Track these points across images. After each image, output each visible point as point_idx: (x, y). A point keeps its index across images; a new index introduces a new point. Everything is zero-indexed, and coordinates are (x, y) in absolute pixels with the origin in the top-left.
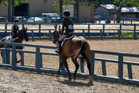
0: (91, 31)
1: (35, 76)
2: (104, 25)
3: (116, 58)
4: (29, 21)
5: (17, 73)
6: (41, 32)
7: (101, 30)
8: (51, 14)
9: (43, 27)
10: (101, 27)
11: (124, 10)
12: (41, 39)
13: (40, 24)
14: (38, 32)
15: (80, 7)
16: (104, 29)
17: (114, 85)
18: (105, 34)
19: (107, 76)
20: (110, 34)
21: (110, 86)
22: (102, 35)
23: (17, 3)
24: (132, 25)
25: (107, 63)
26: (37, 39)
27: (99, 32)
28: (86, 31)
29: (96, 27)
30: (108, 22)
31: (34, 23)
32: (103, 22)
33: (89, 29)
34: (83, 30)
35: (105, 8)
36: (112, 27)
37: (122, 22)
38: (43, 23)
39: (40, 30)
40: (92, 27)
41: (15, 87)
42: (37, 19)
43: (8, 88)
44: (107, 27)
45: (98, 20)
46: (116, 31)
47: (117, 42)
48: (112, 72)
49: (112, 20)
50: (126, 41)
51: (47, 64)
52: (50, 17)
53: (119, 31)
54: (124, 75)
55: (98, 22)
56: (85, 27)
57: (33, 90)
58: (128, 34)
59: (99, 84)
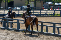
0: (41, 13)
1: (17, 32)
2: (47, 11)
3: (52, 25)
4: (14, 9)
5: (9, 32)
6: (20, 14)
7: (46, 13)
8: (24, 6)
9: (20, 12)
10: (46, 12)
11: (56, 4)
12: (19, 17)
13: (19, 10)
14: (18, 13)
15: (37, 3)
16: (47, 13)
17: (52, 37)
18: (48, 15)
19: (49, 33)
20: (50, 15)
21: (50, 37)
22: (46, 15)
23: (9, 1)
24: (59, 11)
25: (48, 27)
26: (18, 17)
27: (45, 14)
28: (39, 13)
29: (43, 12)
30: (49, 10)
31: (16, 10)
32: (47, 9)
33: (40, 13)
34: (38, 13)
35: (48, 3)
36: (51, 12)
37: (55, 9)
38: (20, 10)
39: (19, 13)
40: (42, 11)
41: (8, 37)
42: (18, 8)
43: (5, 38)
44: (48, 11)
45: (44, 8)
46: (52, 13)
47: (53, 18)
48: (51, 31)
49: (51, 8)
50: (57, 18)
51: (22, 27)
52: (23, 7)
53: (54, 13)
54: (56, 32)
55: (44, 9)
56: (39, 11)
57: (16, 39)
58: (58, 14)
59: (45, 36)
